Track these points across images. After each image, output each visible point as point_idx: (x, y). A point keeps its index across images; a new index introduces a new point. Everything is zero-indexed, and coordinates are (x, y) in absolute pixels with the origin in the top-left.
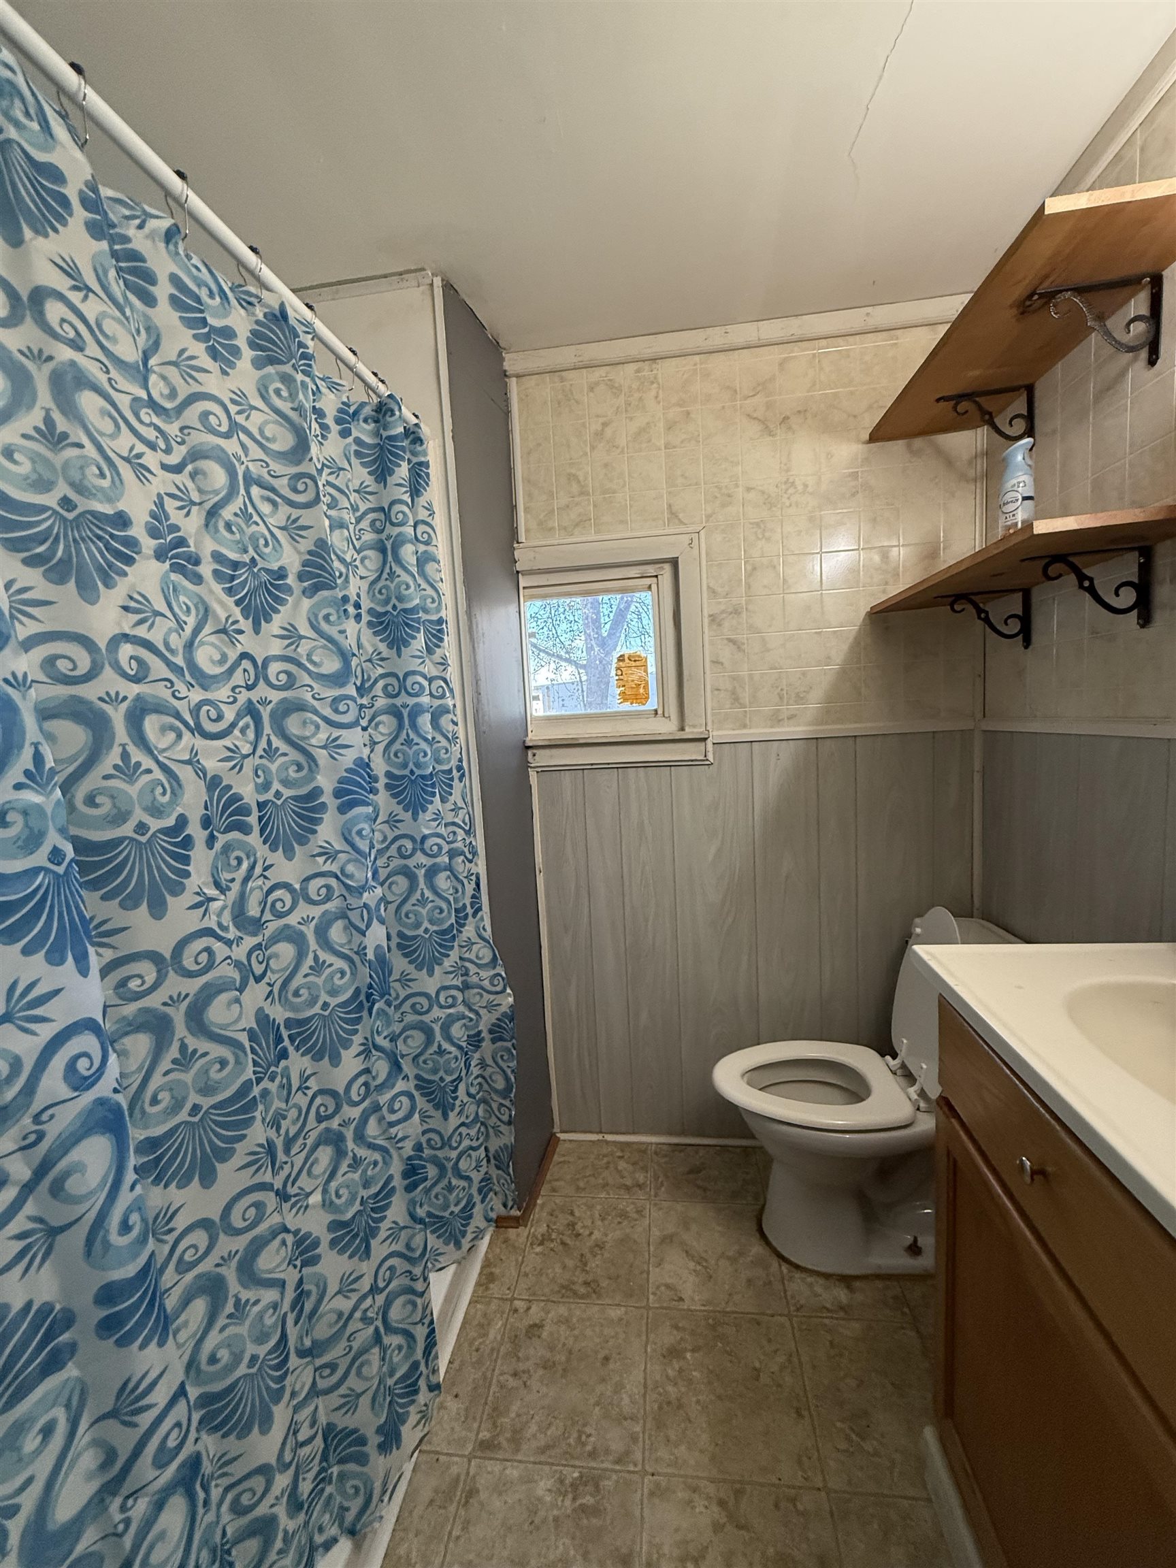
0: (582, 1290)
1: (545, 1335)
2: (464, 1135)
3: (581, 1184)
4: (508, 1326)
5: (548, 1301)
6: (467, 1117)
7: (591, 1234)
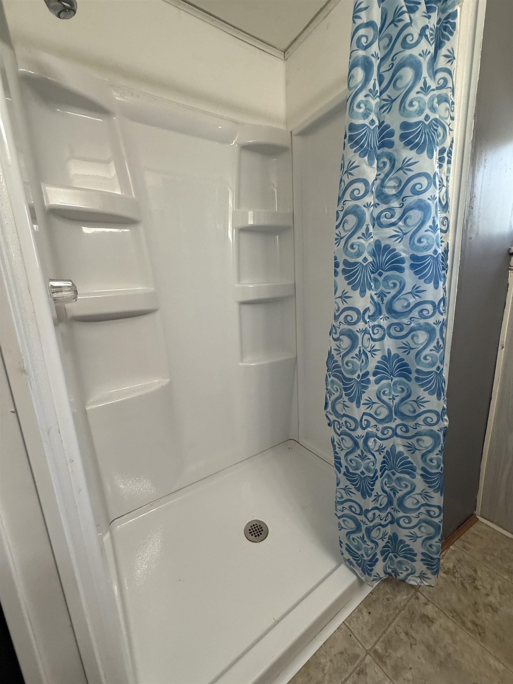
0: (470, 625)
1: (433, 628)
2: (377, 515)
3: (488, 558)
4: (409, 603)
5: (442, 611)
6: (381, 505)
7: (488, 595)
